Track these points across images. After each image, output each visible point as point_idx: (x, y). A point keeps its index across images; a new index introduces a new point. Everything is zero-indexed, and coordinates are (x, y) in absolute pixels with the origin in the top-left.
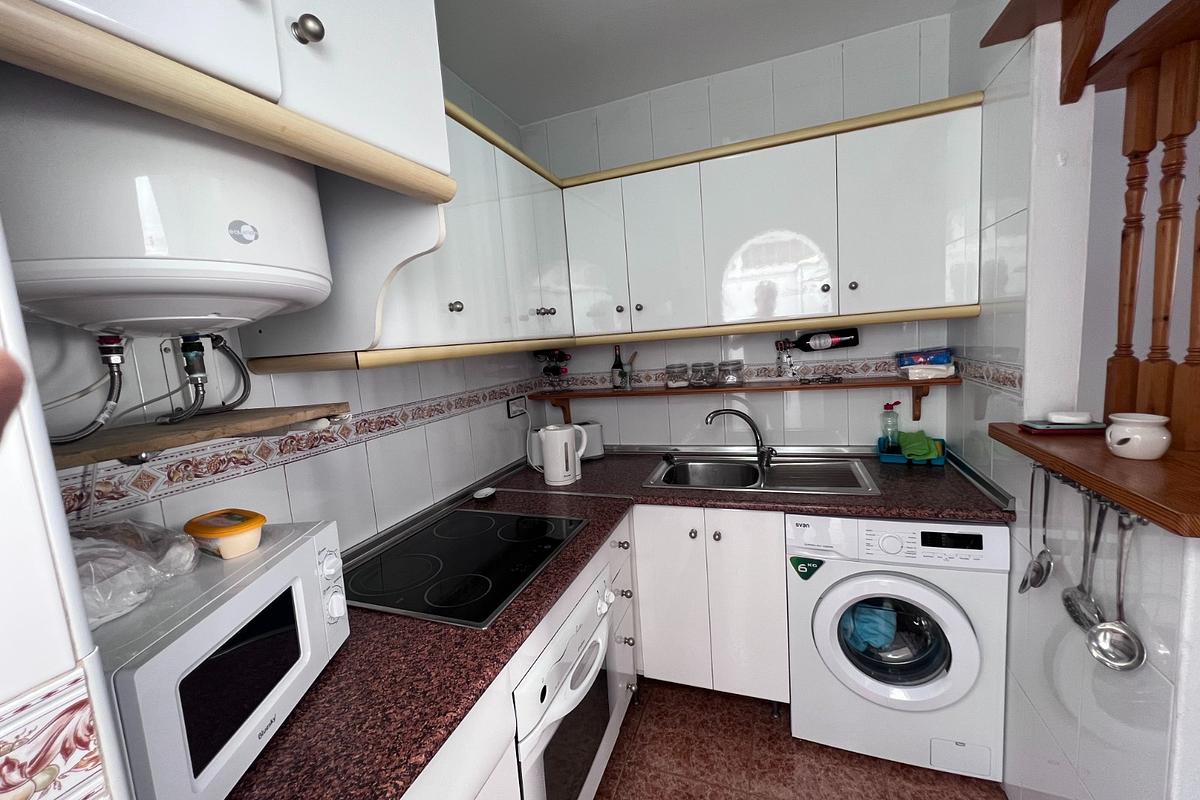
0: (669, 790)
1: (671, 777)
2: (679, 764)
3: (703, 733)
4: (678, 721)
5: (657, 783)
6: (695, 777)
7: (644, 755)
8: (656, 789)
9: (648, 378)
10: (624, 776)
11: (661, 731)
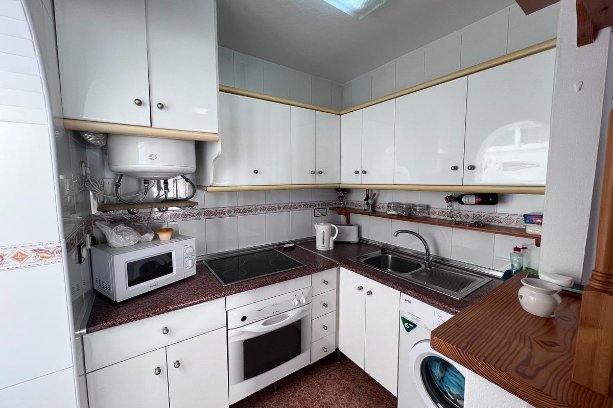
0: (324, 401)
1: (328, 397)
2: (336, 395)
3: (357, 390)
4: (350, 379)
5: (321, 395)
6: (338, 403)
7: (325, 383)
8: (318, 397)
9: (383, 207)
10: (311, 385)
11: (340, 378)
